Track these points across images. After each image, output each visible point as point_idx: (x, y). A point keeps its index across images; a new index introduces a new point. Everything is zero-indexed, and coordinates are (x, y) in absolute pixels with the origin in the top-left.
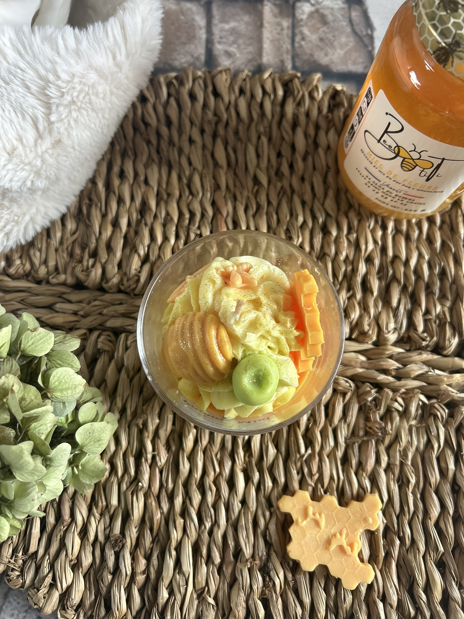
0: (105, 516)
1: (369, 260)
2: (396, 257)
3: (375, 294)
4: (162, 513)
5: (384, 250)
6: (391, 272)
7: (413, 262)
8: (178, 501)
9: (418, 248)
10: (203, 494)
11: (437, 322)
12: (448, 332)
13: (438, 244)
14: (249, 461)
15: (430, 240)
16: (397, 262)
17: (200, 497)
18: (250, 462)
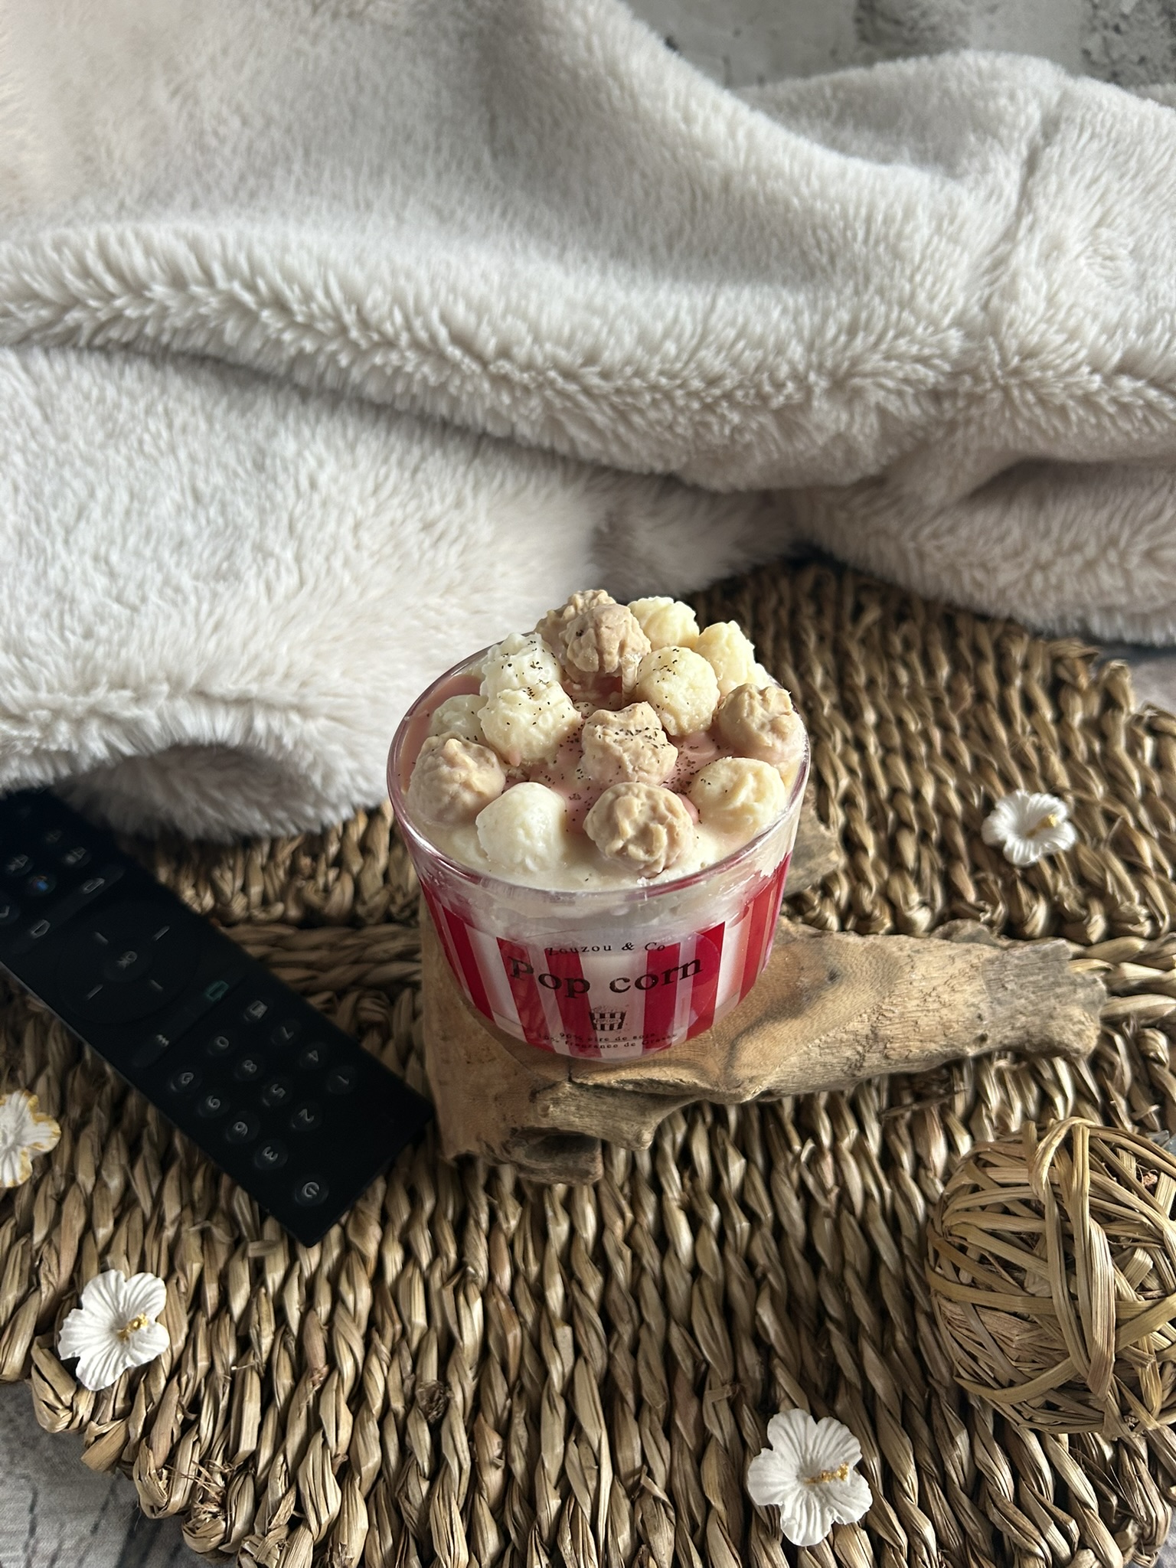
0: (400, 1354)
1: (848, 801)
2: (895, 791)
3: (872, 852)
4: (523, 1325)
5: (870, 784)
6: (891, 816)
7: (929, 792)
8: (555, 1295)
9: (932, 771)
10: (607, 1272)
11: (1000, 883)
12: (1024, 894)
13: (967, 760)
14: (693, 1188)
15: (952, 758)
16: (900, 797)
17: (600, 1279)
18: (695, 1191)
